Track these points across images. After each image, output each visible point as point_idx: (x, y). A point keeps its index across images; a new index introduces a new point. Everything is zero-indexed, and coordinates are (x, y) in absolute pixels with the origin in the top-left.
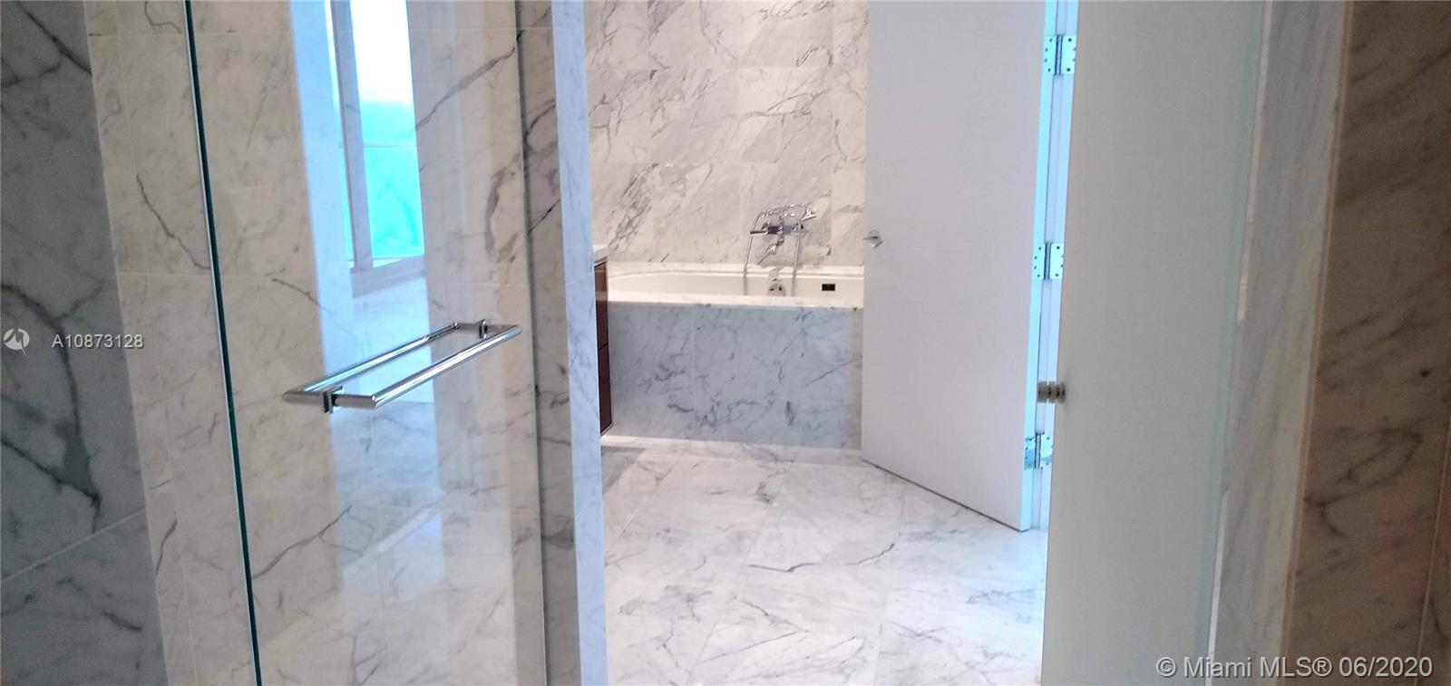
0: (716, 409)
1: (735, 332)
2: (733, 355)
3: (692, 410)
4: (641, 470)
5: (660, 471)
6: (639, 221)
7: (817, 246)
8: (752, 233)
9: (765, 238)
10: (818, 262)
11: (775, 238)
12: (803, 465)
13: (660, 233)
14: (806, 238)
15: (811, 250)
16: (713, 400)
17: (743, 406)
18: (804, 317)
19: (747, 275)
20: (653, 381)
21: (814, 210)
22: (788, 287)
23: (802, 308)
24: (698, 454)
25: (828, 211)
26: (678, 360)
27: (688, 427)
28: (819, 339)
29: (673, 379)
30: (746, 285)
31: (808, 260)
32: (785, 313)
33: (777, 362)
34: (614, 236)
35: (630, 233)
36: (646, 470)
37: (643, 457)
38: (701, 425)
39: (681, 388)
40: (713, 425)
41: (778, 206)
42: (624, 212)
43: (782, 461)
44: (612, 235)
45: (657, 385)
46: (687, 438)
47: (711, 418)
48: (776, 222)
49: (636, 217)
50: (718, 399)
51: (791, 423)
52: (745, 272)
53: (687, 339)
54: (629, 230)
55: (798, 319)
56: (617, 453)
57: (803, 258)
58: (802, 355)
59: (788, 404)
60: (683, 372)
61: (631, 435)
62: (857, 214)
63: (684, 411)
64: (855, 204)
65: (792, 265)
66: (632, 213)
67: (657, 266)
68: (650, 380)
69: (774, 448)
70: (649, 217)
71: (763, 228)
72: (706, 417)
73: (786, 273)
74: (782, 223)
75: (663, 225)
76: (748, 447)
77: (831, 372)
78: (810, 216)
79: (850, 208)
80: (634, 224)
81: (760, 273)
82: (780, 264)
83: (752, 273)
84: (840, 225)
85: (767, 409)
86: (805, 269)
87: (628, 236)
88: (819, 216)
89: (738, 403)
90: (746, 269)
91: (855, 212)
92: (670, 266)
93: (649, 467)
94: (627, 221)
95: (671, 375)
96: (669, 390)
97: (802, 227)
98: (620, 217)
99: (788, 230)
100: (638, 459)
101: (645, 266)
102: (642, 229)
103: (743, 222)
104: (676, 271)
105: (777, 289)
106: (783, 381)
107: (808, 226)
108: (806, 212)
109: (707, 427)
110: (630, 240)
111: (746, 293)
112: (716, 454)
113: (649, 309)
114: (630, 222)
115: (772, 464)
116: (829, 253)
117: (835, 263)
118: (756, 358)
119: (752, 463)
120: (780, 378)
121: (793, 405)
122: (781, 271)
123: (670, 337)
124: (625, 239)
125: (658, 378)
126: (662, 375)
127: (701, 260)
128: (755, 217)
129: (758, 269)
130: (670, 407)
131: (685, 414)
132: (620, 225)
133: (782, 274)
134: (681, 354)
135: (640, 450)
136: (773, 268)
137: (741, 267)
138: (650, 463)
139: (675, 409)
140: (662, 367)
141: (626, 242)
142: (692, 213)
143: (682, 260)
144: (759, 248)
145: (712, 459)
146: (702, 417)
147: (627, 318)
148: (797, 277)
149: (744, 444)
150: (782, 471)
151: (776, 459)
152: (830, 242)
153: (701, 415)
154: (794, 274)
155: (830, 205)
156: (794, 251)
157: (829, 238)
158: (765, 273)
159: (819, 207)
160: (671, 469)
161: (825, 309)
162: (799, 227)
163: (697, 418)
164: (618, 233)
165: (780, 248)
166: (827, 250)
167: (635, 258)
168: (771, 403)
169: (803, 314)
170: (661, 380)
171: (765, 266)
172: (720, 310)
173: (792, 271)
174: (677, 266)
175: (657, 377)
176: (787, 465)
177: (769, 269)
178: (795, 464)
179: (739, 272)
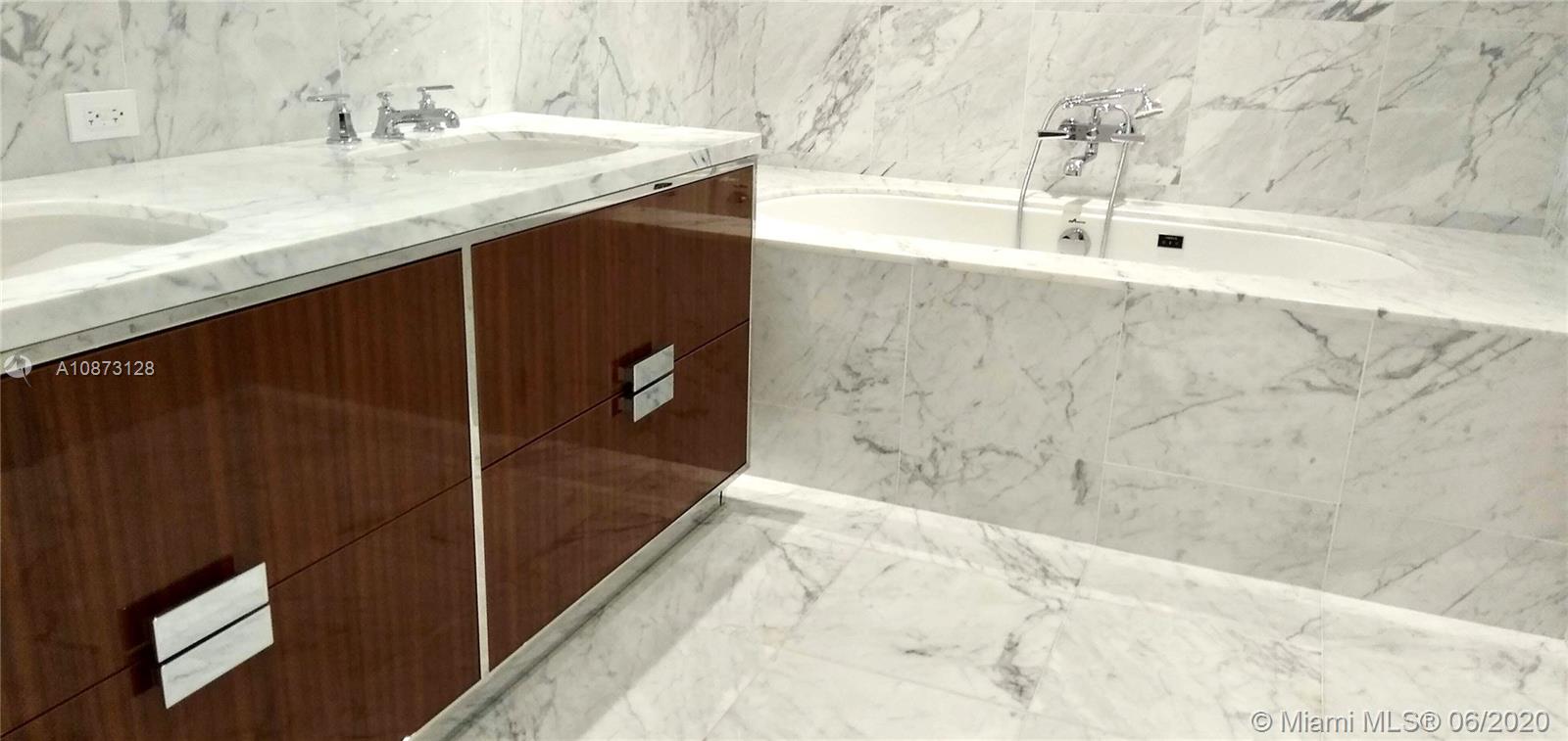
0: (940, 454)
1: (989, 318)
2: (981, 361)
3: (897, 451)
4: (784, 566)
5: (818, 574)
6: (852, 104)
7: (1157, 165)
8: (1042, 134)
9: (1063, 147)
10: (1154, 194)
11: (1081, 147)
12: (1099, 595)
13: (884, 126)
14: (1137, 149)
15: (1143, 172)
16: (935, 439)
17: (989, 457)
18: (1130, 304)
19: (1024, 209)
20: (831, 390)
21: (1158, 100)
22: (1094, 234)
23: (1127, 283)
24: (897, 542)
25: (1185, 103)
26: (878, 361)
27: (887, 481)
28: (1156, 347)
29: (868, 393)
30: (1020, 229)
31: (1135, 191)
32: (1093, 291)
33: (1066, 385)
34: (811, 127)
35: (837, 123)
36: (793, 567)
37: (796, 533)
38: (910, 481)
39: (878, 410)
40: (930, 483)
41: (1095, 91)
42: (829, 87)
43: (1056, 580)
44: (807, 124)
45: (836, 397)
46: (884, 500)
47: (929, 470)
48: (1084, 116)
49: (847, 96)
50: (946, 438)
51: (1080, 501)
52: (1022, 203)
53: (898, 322)
54: (835, 119)
55: (1117, 305)
56: (751, 520)
57: (1127, 185)
58: (1119, 376)
59: (1079, 464)
60: (885, 381)
61: (785, 479)
62: (1238, 113)
63: (883, 451)
64: (1237, 94)
65: (1108, 196)
66: (842, 90)
67: (873, 181)
68: (825, 388)
69: (1045, 544)
70: (868, 99)
71: (1062, 126)
72: (920, 467)
73: (1094, 210)
74: (1098, 121)
75: (891, 113)
76: (992, 534)
77: (1174, 414)
78: (1151, 110)
79: (1228, 101)
80: (843, 110)
81: (1048, 208)
82: (1084, 193)
83: (1033, 205)
84: (1202, 133)
85: (1037, 468)
86: (1129, 206)
87: (831, 130)
88: (1168, 109)
89: (983, 451)
90: (1023, 197)
91: (1236, 108)
92: (894, 183)
93: (798, 561)
94: (831, 102)
95: (862, 383)
96: (856, 410)
97: (1132, 130)
98: (821, 95)
99: (1105, 133)
100: (785, 540)
101: (854, 180)
102: (854, 118)
103: (1029, 114)
104: (902, 193)
105: (1075, 237)
106: (1073, 420)
107: (1144, 129)
108: (1144, 103)
109: (919, 486)
110: (834, 135)
111: (1019, 243)
112: (930, 544)
113: (833, 260)
114: (837, 105)
115: (1035, 586)
116: (1176, 181)
117: (1186, 199)
118: (1025, 371)
119: (996, 576)
120: (1068, 414)
121: (1088, 469)
122: (1086, 206)
123: (866, 315)
124: (825, 134)
125: (839, 386)
126: (848, 382)
127: (949, 177)
128: (1052, 104)
129: (1046, 198)
130: (857, 440)
131: (883, 456)
132: (819, 110)
133: (1088, 211)
134: (885, 349)
135: (793, 516)
136: (1073, 199)
137: (1014, 194)
138: (806, 551)
139: (865, 445)
140: (848, 367)
141: (828, 139)
142: (942, 95)
143: (916, 175)
144: (1051, 163)
145: (922, 555)
146: (912, 466)
147: (793, 273)
148: (1114, 218)
149: (986, 525)
150: (1054, 605)
151: (1045, 573)
152: (1179, 162)
153: (912, 462)
154: (1110, 213)
155: (1190, 94)
156: (1112, 171)
157: (1179, 153)
158: (1058, 207)
159: (1169, 96)
160: (839, 571)
161: (1177, 291)
162: (1128, 130)
163: (904, 467)
164: (816, 122)
165: (1089, 165)
166: (1173, 174)
167: (841, 166)
168: (1045, 458)
169: (1128, 297)
170: (847, 391)
171: (1057, 194)
172: (965, 275)
173: (1106, 208)
174: (907, 184)
175: (839, 384)
176: (1066, 592)
177: (1065, 200)
178: (1083, 590)
179: (1010, 203)
